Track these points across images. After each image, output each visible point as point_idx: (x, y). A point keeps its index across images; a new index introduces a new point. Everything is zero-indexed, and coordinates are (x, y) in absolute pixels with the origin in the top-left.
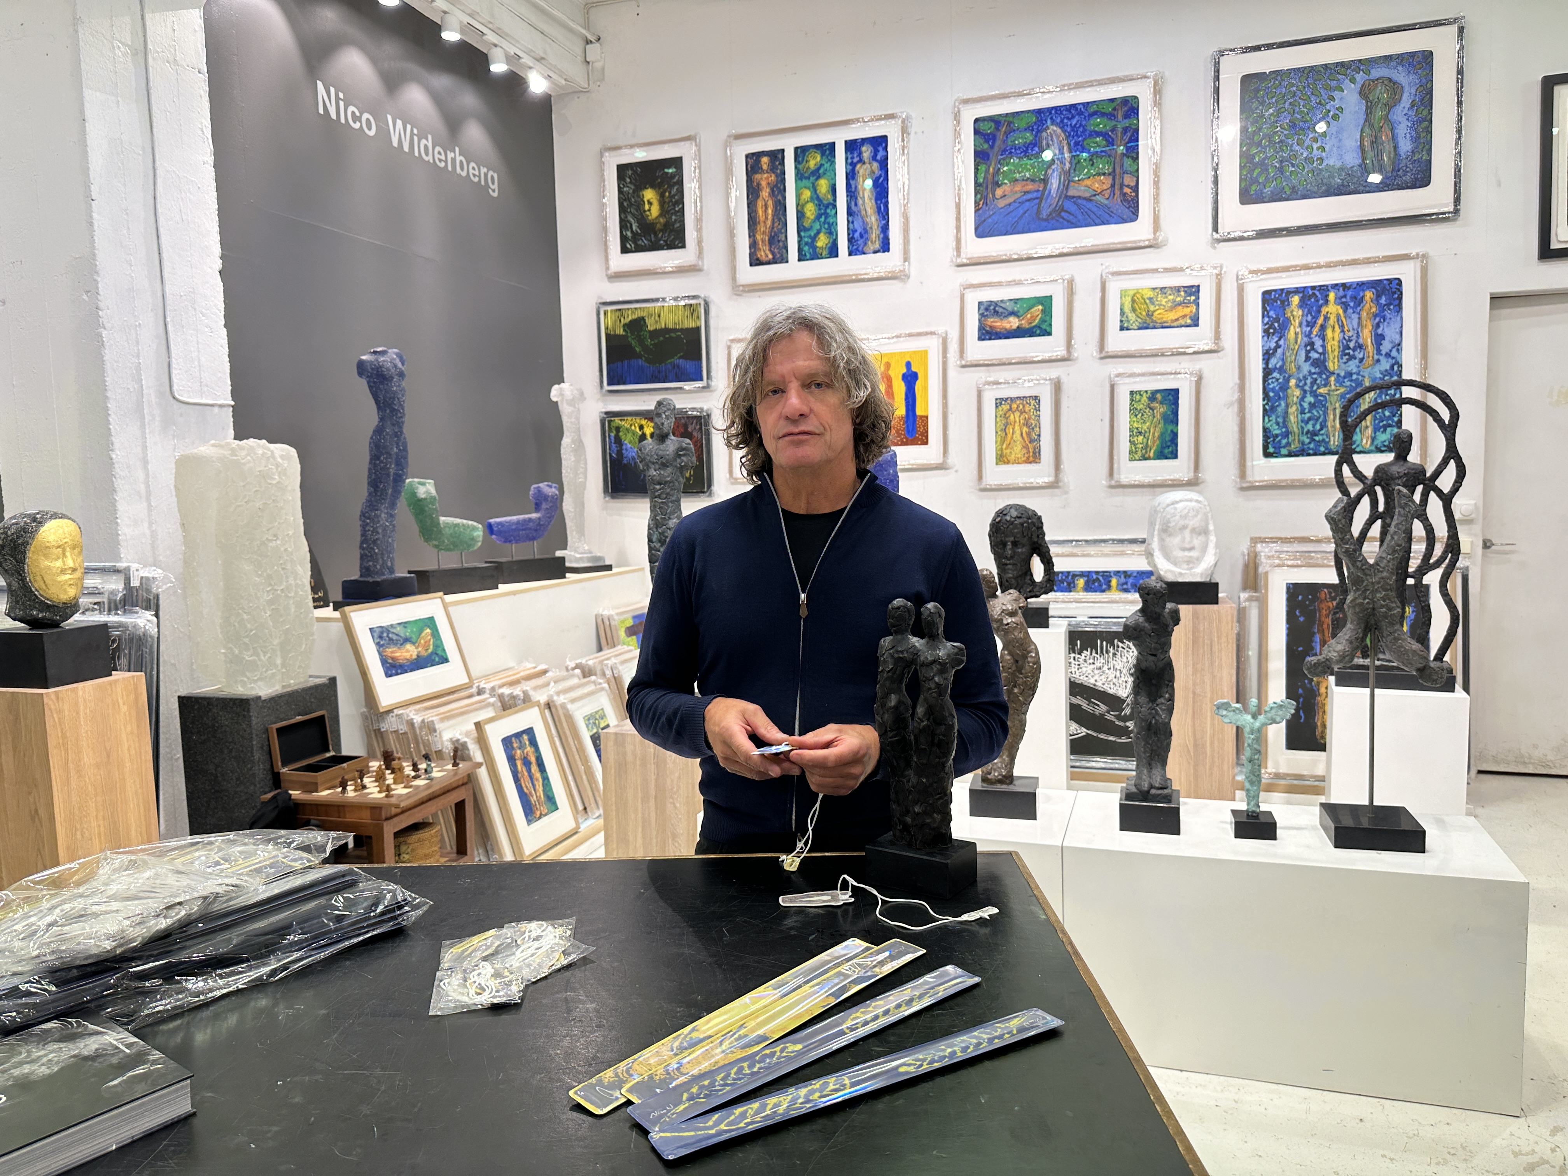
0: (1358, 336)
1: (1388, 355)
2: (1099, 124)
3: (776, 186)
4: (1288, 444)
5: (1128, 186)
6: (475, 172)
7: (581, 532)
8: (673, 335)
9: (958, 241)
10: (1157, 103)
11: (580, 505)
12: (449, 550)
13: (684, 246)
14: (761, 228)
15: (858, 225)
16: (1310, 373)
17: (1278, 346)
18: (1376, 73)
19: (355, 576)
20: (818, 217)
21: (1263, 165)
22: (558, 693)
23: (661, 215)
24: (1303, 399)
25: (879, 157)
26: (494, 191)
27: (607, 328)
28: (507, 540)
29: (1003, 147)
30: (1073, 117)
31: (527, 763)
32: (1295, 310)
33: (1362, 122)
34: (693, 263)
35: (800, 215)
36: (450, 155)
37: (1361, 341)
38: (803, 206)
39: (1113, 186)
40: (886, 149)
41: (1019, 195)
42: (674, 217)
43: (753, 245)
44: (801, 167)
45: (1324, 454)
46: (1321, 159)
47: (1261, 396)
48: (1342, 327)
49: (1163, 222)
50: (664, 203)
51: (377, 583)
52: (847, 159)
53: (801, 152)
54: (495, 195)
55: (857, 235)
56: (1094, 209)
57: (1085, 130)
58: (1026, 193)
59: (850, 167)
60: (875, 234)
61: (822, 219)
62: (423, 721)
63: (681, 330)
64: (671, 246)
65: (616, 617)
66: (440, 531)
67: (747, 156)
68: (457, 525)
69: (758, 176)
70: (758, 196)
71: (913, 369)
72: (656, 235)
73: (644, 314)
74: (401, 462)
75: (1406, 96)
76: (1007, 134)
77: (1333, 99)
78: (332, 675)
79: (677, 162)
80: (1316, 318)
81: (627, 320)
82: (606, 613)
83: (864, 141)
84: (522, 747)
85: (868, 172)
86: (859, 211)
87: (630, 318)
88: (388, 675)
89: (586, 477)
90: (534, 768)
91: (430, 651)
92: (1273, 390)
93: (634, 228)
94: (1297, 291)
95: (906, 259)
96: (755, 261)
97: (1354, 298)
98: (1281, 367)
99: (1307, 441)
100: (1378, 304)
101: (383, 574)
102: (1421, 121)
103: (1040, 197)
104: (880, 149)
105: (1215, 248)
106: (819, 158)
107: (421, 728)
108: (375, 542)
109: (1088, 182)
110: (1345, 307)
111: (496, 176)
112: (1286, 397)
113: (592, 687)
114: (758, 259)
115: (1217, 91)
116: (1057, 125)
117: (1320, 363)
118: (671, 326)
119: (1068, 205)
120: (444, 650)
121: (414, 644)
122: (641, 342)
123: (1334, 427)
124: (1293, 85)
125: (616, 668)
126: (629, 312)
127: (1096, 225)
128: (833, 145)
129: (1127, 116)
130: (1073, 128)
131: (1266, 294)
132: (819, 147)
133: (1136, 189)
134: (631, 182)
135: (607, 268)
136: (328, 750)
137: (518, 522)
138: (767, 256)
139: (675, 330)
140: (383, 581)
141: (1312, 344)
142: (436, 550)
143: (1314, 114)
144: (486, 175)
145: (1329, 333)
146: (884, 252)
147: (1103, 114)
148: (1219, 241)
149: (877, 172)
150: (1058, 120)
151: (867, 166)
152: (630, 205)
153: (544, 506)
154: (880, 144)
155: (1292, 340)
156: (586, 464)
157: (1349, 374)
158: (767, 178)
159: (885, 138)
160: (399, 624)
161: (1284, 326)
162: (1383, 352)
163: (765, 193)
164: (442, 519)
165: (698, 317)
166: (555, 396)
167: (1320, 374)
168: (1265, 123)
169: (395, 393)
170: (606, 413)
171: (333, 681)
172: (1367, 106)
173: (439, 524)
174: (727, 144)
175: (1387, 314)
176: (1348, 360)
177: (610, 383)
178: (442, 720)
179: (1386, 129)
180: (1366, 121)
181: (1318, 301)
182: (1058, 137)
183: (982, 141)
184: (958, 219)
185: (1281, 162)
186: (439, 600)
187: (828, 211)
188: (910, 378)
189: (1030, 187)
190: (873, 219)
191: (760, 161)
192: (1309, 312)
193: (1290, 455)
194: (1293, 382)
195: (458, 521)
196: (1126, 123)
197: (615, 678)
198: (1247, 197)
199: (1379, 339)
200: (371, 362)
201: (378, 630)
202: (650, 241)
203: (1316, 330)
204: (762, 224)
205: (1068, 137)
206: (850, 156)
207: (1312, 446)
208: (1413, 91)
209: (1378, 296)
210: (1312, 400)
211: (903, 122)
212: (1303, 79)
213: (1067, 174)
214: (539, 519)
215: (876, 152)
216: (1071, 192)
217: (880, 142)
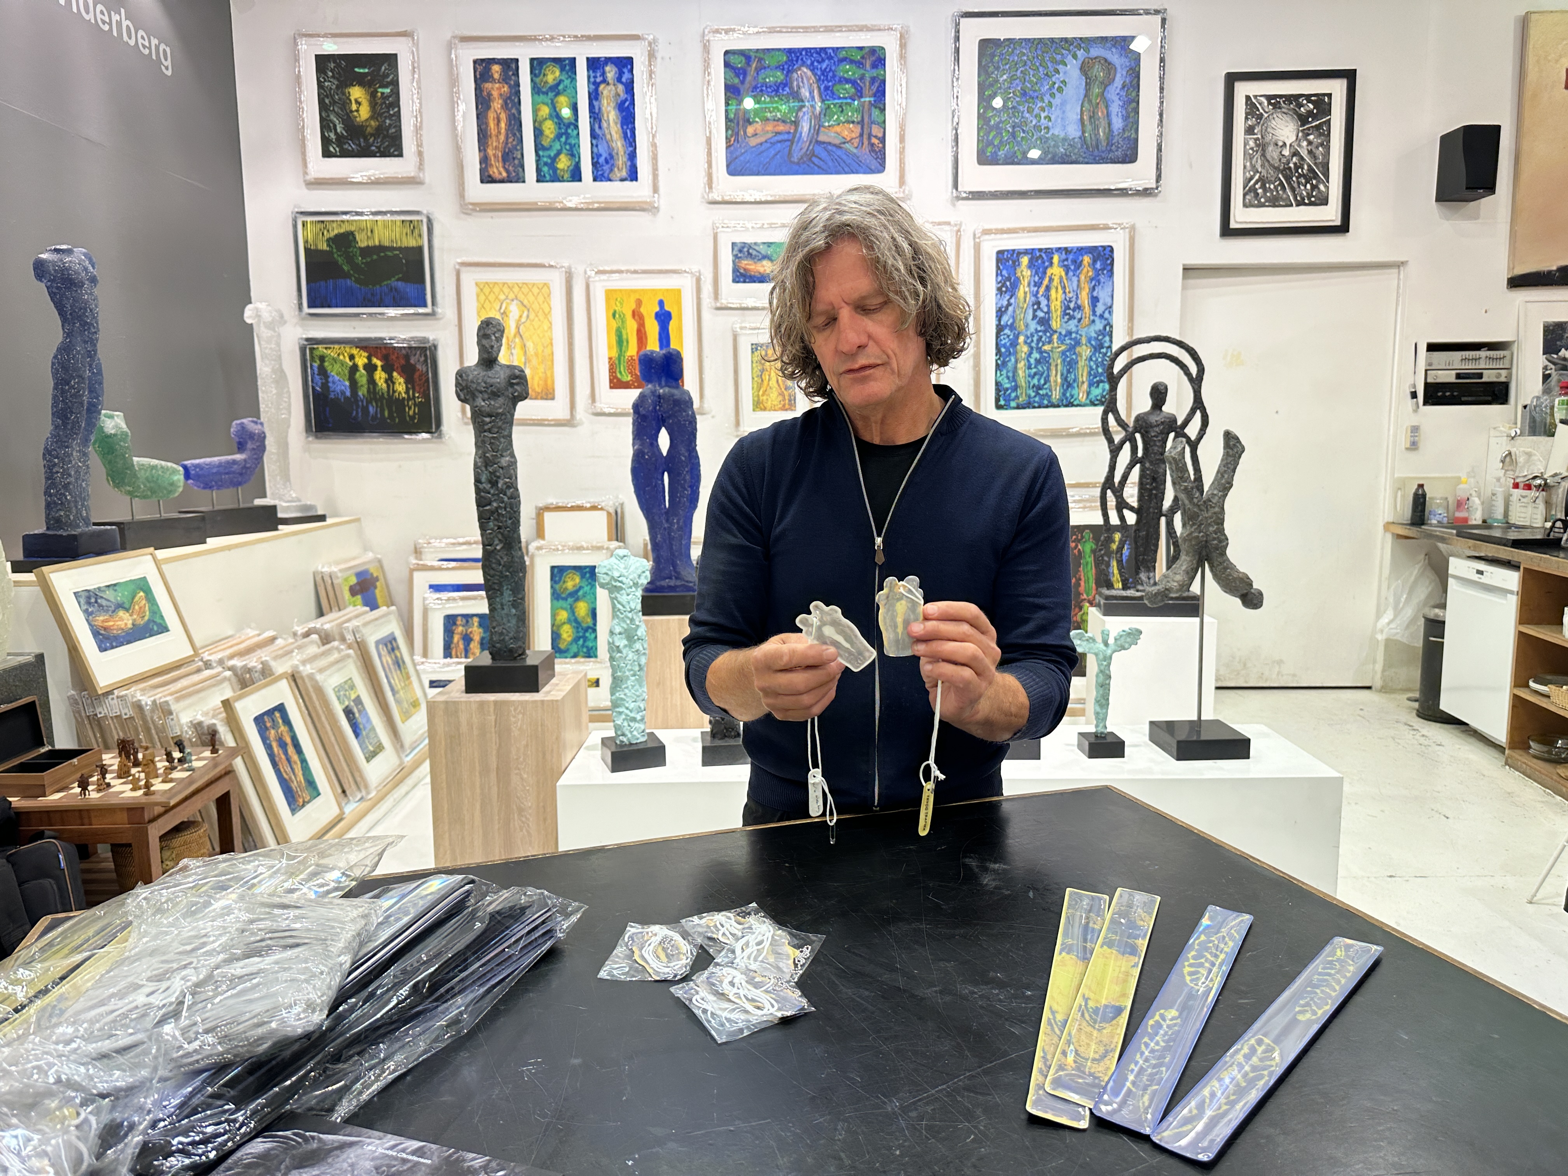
0: (1077, 298)
1: (1101, 316)
2: (848, 70)
3: (509, 98)
4: (1017, 397)
5: (876, 137)
6: (142, 40)
7: (286, 477)
8: (389, 254)
9: (710, 176)
10: (902, 57)
11: (284, 446)
12: (145, 497)
13: (401, 155)
14: (493, 142)
15: (602, 149)
16: (1037, 331)
17: (1009, 304)
18: (1095, 52)
19: (41, 529)
20: (558, 137)
21: (997, 127)
22: (304, 662)
23: (372, 118)
24: (1030, 355)
25: (624, 80)
26: (167, 68)
27: (306, 242)
28: (207, 486)
29: (754, 84)
30: (823, 60)
31: (283, 745)
32: (1025, 272)
33: (1082, 97)
34: (412, 174)
35: (538, 133)
36: (115, 17)
37: (1079, 302)
38: (541, 123)
39: (861, 135)
40: (631, 71)
41: (770, 135)
42: (388, 121)
43: (484, 161)
44: (537, 80)
45: (1047, 407)
46: (1047, 128)
47: (994, 351)
48: (1064, 288)
49: (909, 178)
50: (376, 104)
51: (74, 537)
52: (589, 77)
53: (537, 65)
54: (169, 73)
55: (602, 160)
56: (844, 157)
57: (834, 76)
58: (777, 133)
59: (592, 87)
60: (621, 160)
61: (563, 139)
62: (154, 702)
63: (400, 249)
64: (384, 154)
65: (339, 575)
66: (135, 475)
67: (475, 62)
68: (154, 467)
69: (488, 85)
70: (489, 107)
71: (667, 308)
72: (366, 139)
73: (353, 229)
74: (95, 389)
75: (1118, 76)
76: (758, 70)
77: (1058, 72)
78: (38, 651)
79: (391, 59)
80: (1042, 279)
81: (332, 234)
82: (326, 569)
83: (608, 60)
84: (275, 726)
85: (613, 92)
86: (604, 135)
87: (336, 232)
88: (102, 649)
89: (290, 413)
90: (291, 750)
91: (146, 618)
92: (1004, 346)
93: (339, 130)
94: (1026, 252)
95: (656, 190)
96: (487, 178)
97: (1074, 261)
98: (1012, 324)
99: (1033, 394)
100: (1094, 269)
101: (78, 526)
102: (1131, 101)
103: (791, 139)
104: (625, 70)
105: (954, 205)
106: (558, 73)
107: (152, 711)
108: (66, 486)
109: (838, 129)
110: (1067, 269)
111: (168, 50)
112: (1016, 353)
113: (336, 656)
114: (490, 176)
115: (957, 51)
116: (808, 67)
117: (1045, 322)
118: (387, 243)
119: (819, 150)
120: (162, 617)
121: (127, 610)
122: (350, 259)
123: (1056, 381)
124: (1024, 54)
125: (359, 632)
126: (335, 225)
127: (846, 173)
128: (573, 60)
129: (874, 66)
130: (823, 72)
131: (1000, 253)
132: (557, 61)
133: (883, 140)
134: (333, 77)
135: (305, 173)
136: (43, 745)
137: (220, 465)
138: (500, 173)
139: (392, 249)
140: (81, 535)
141: (1039, 303)
142: (129, 498)
143: (1042, 85)
144: (157, 48)
145: (1053, 293)
146: (632, 180)
147: (852, 62)
148: (958, 198)
149: (623, 96)
150: (809, 62)
151: (612, 87)
152: (334, 102)
153: (250, 445)
154: (625, 66)
155: (1022, 299)
156: (289, 397)
157: (1069, 333)
158: (499, 89)
159: (630, 60)
160: (108, 586)
161: (1015, 285)
162: (1098, 314)
163: (497, 104)
164: (135, 459)
165: (420, 236)
166: (249, 317)
167: (1045, 332)
168: (1000, 88)
169: (86, 302)
170: (307, 340)
171: (40, 658)
172: (1086, 83)
173: (133, 465)
174: (450, 47)
175: (1102, 278)
176: (1069, 320)
177: (310, 306)
178: (178, 700)
179: (1102, 106)
180: (1086, 96)
181: (1044, 262)
182: (808, 80)
183: (732, 75)
184: (709, 154)
185: (1014, 127)
186: (150, 557)
187: (570, 131)
188: (664, 318)
189: (781, 128)
190: (619, 145)
191: (490, 69)
192: (1036, 273)
193: (1018, 407)
194: (1021, 339)
195: (155, 462)
196: (874, 73)
197: (358, 643)
198: (984, 158)
199: (1094, 300)
200: (54, 263)
201: (84, 594)
202: (359, 145)
203: (1042, 290)
204: (494, 138)
205: (818, 80)
206: (592, 75)
207: (1037, 399)
208: (1124, 73)
209: (1094, 262)
210: (1038, 356)
211: (650, 44)
212: (1033, 50)
213: (818, 118)
214: (245, 460)
215: (621, 74)
216: (822, 138)
217: (625, 64)
